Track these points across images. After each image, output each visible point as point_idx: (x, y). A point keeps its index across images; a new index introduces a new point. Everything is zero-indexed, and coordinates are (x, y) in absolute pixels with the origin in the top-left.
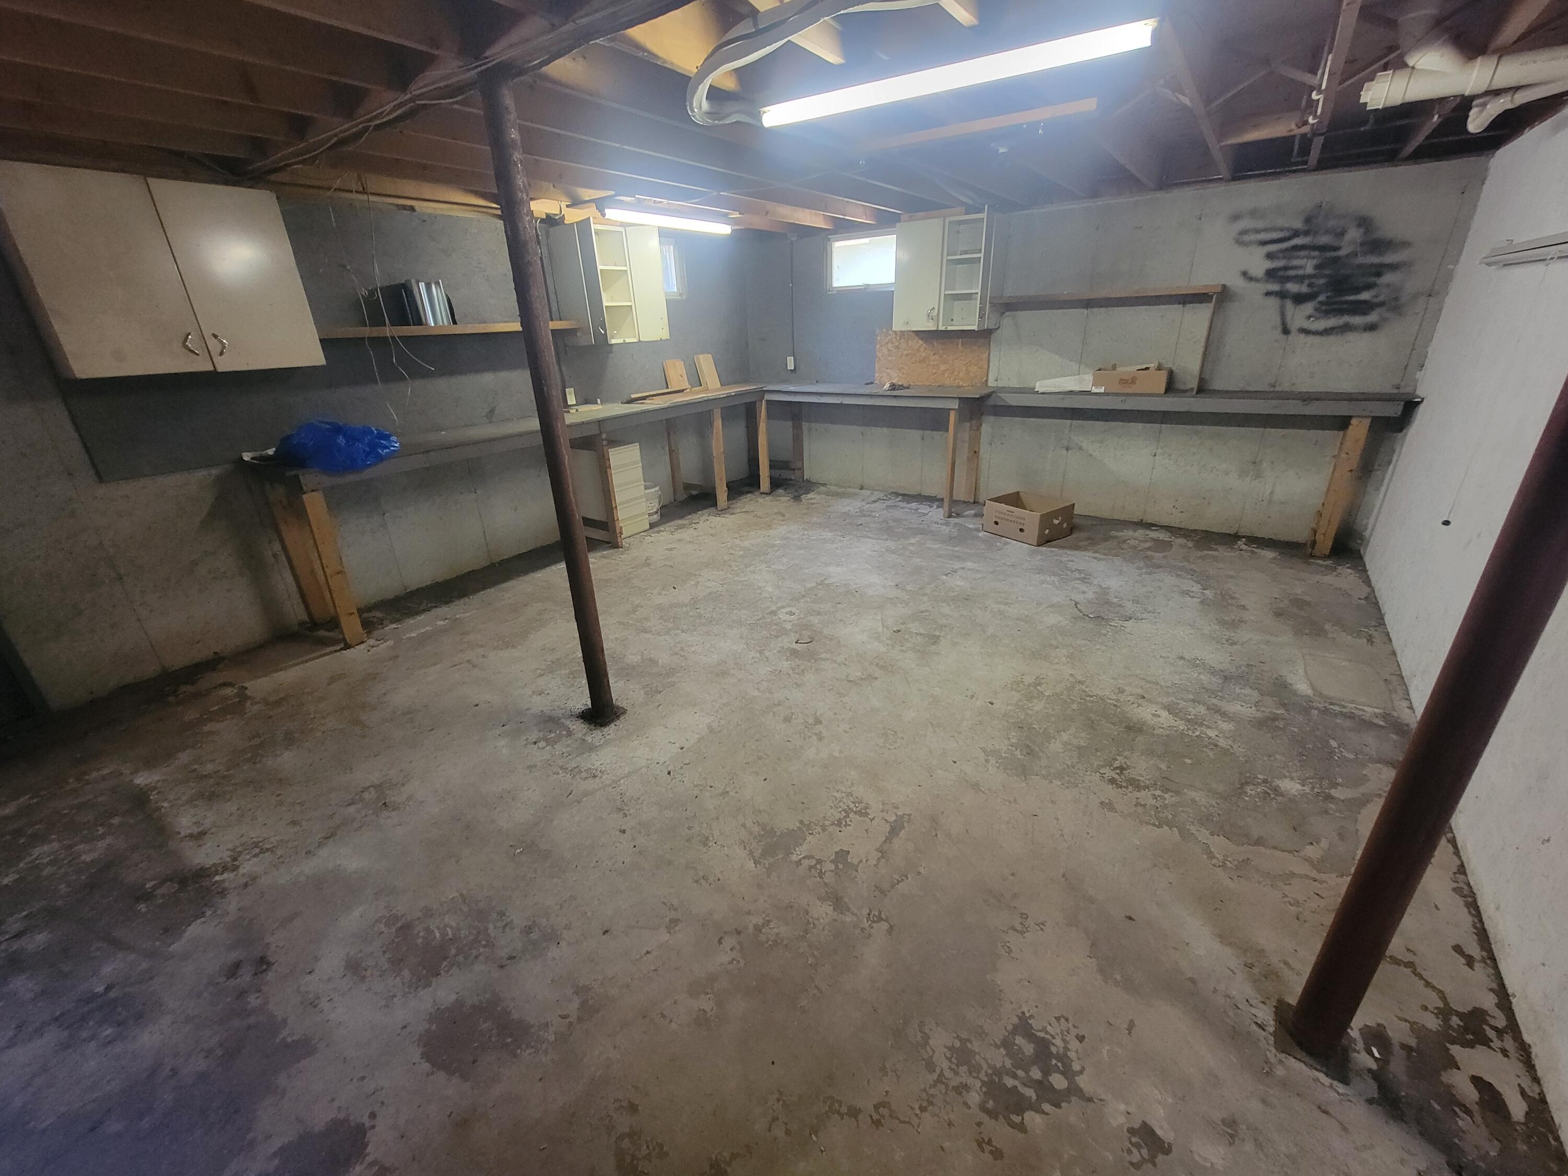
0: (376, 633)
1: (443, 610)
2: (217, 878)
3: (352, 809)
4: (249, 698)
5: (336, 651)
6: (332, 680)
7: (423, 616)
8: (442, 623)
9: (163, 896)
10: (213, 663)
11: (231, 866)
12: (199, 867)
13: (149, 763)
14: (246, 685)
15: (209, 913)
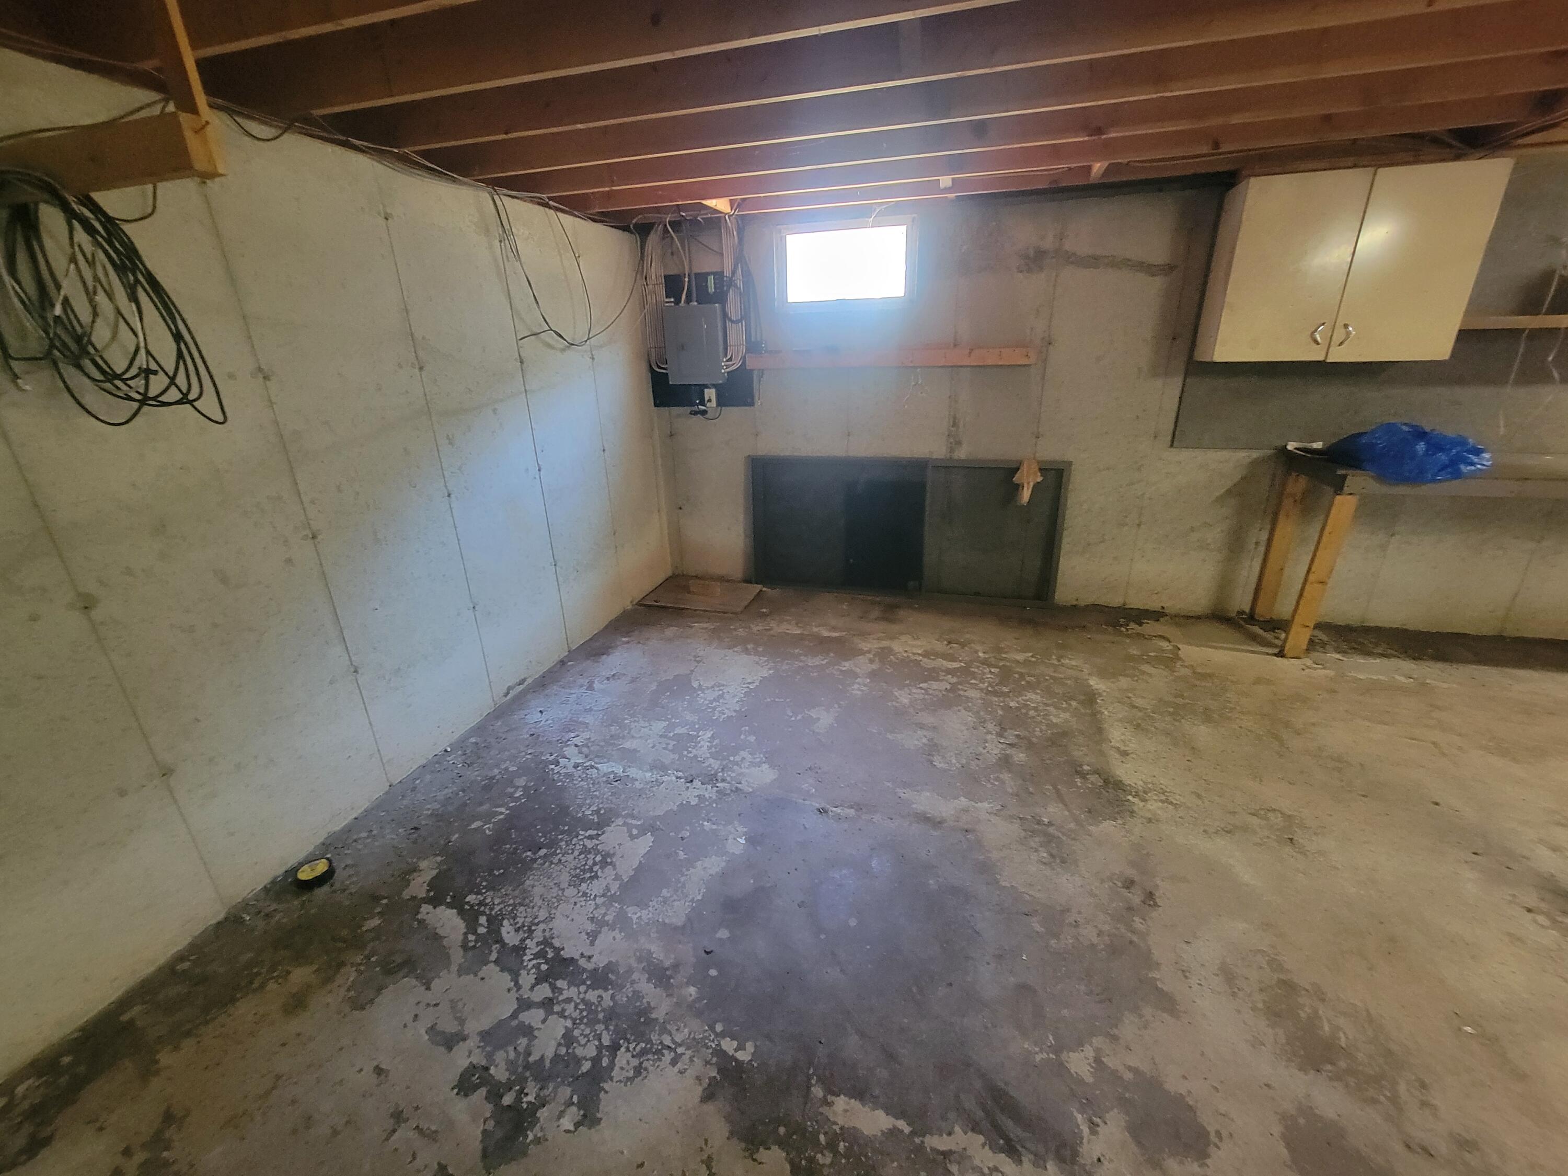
0: (1315, 655)
1: (1407, 665)
2: (1130, 797)
3: (1255, 821)
4: (1180, 659)
5: (1268, 654)
6: (1258, 681)
7: (1378, 661)
8: (1403, 679)
9: (1092, 783)
10: (1157, 615)
11: (1142, 795)
12: (1119, 779)
13: (1103, 674)
14: (1180, 646)
15: (1120, 822)
